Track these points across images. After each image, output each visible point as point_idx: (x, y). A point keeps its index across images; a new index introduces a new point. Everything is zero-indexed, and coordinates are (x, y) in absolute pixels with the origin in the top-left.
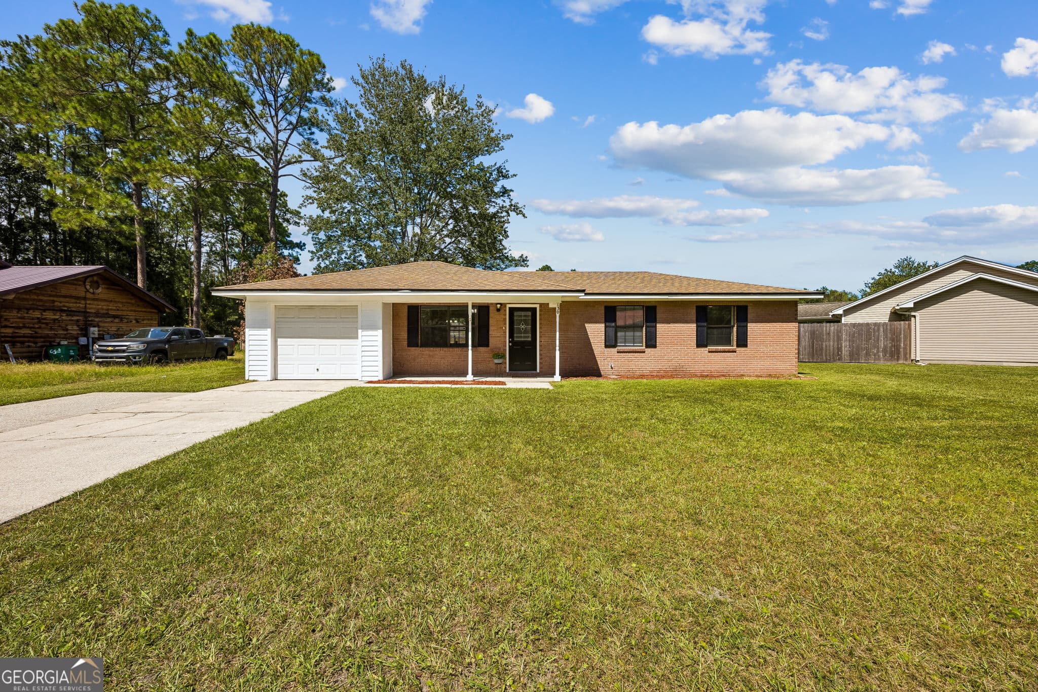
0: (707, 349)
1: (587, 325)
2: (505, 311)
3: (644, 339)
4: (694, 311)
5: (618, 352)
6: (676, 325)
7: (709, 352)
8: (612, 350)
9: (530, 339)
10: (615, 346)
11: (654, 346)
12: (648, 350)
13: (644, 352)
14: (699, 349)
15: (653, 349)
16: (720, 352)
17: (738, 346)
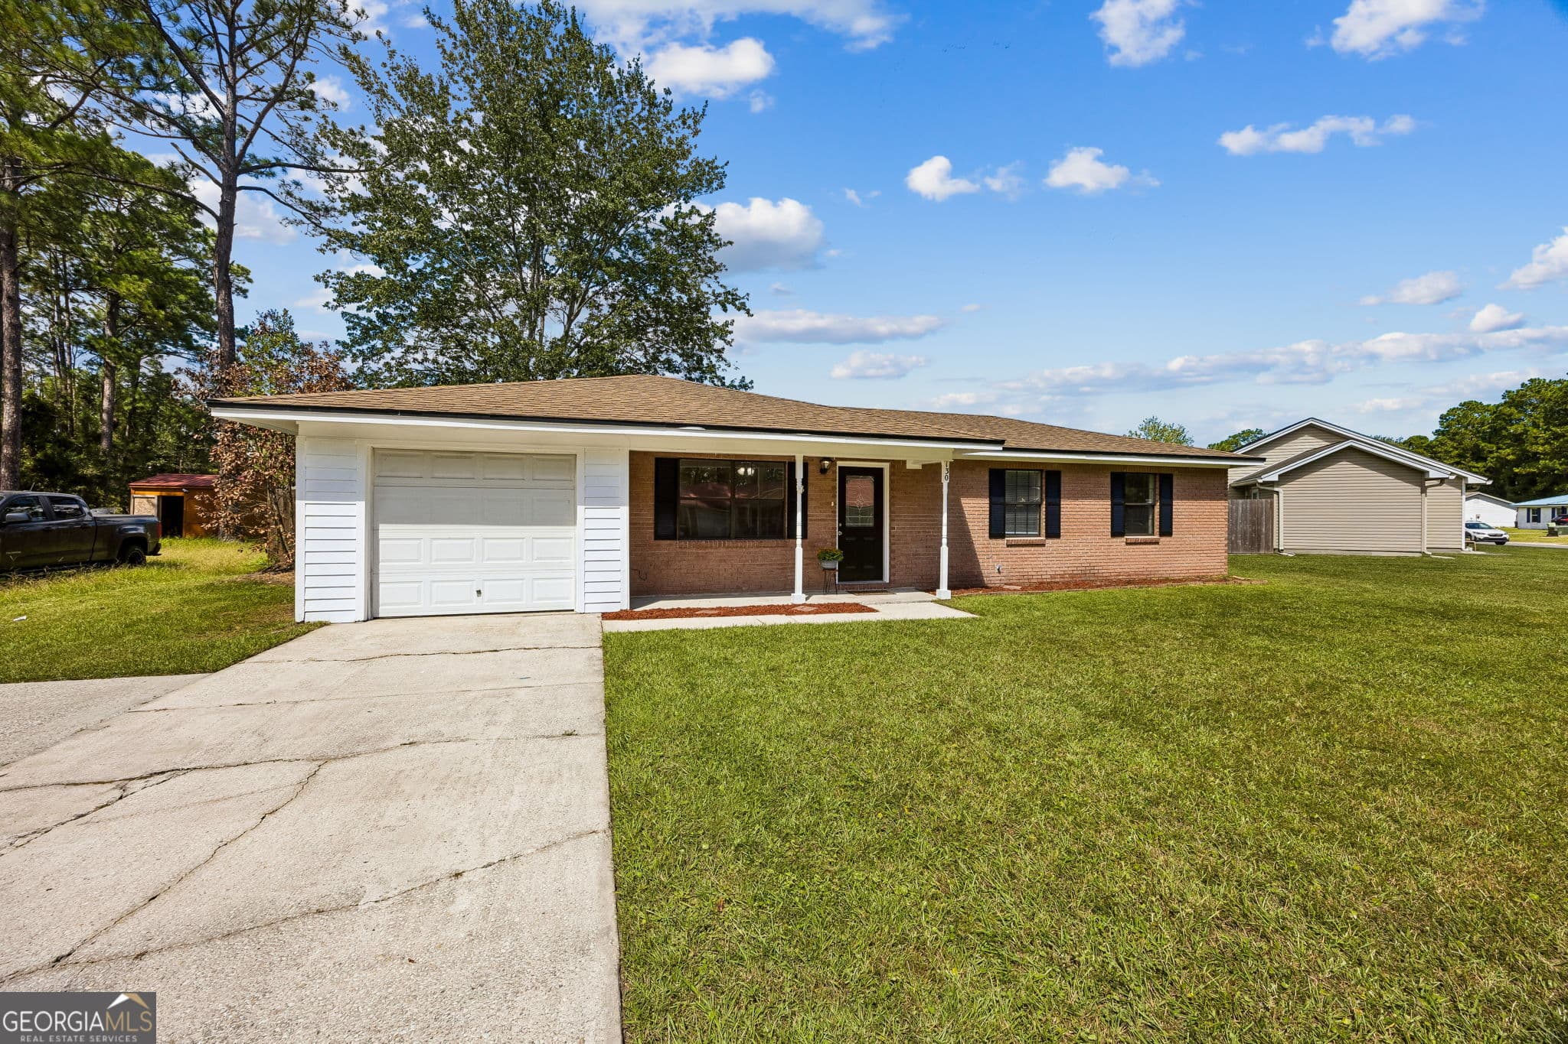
0: (1124, 539)
1: (964, 501)
2: (835, 472)
3: (1043, 524)
4: (1108, 480)
5: (1008, 546)
6: (1086, 502)
7: (1127, 544)
8: (1000, 541)
9: (871, 524)
10: (1003, 536)
11: (1057, 535)
12: (1049, 542)
13: (1043, 545)
14: (1115, 540)
15: (1056, 541)
16: (1140, 544)
17: (1162, 534)
